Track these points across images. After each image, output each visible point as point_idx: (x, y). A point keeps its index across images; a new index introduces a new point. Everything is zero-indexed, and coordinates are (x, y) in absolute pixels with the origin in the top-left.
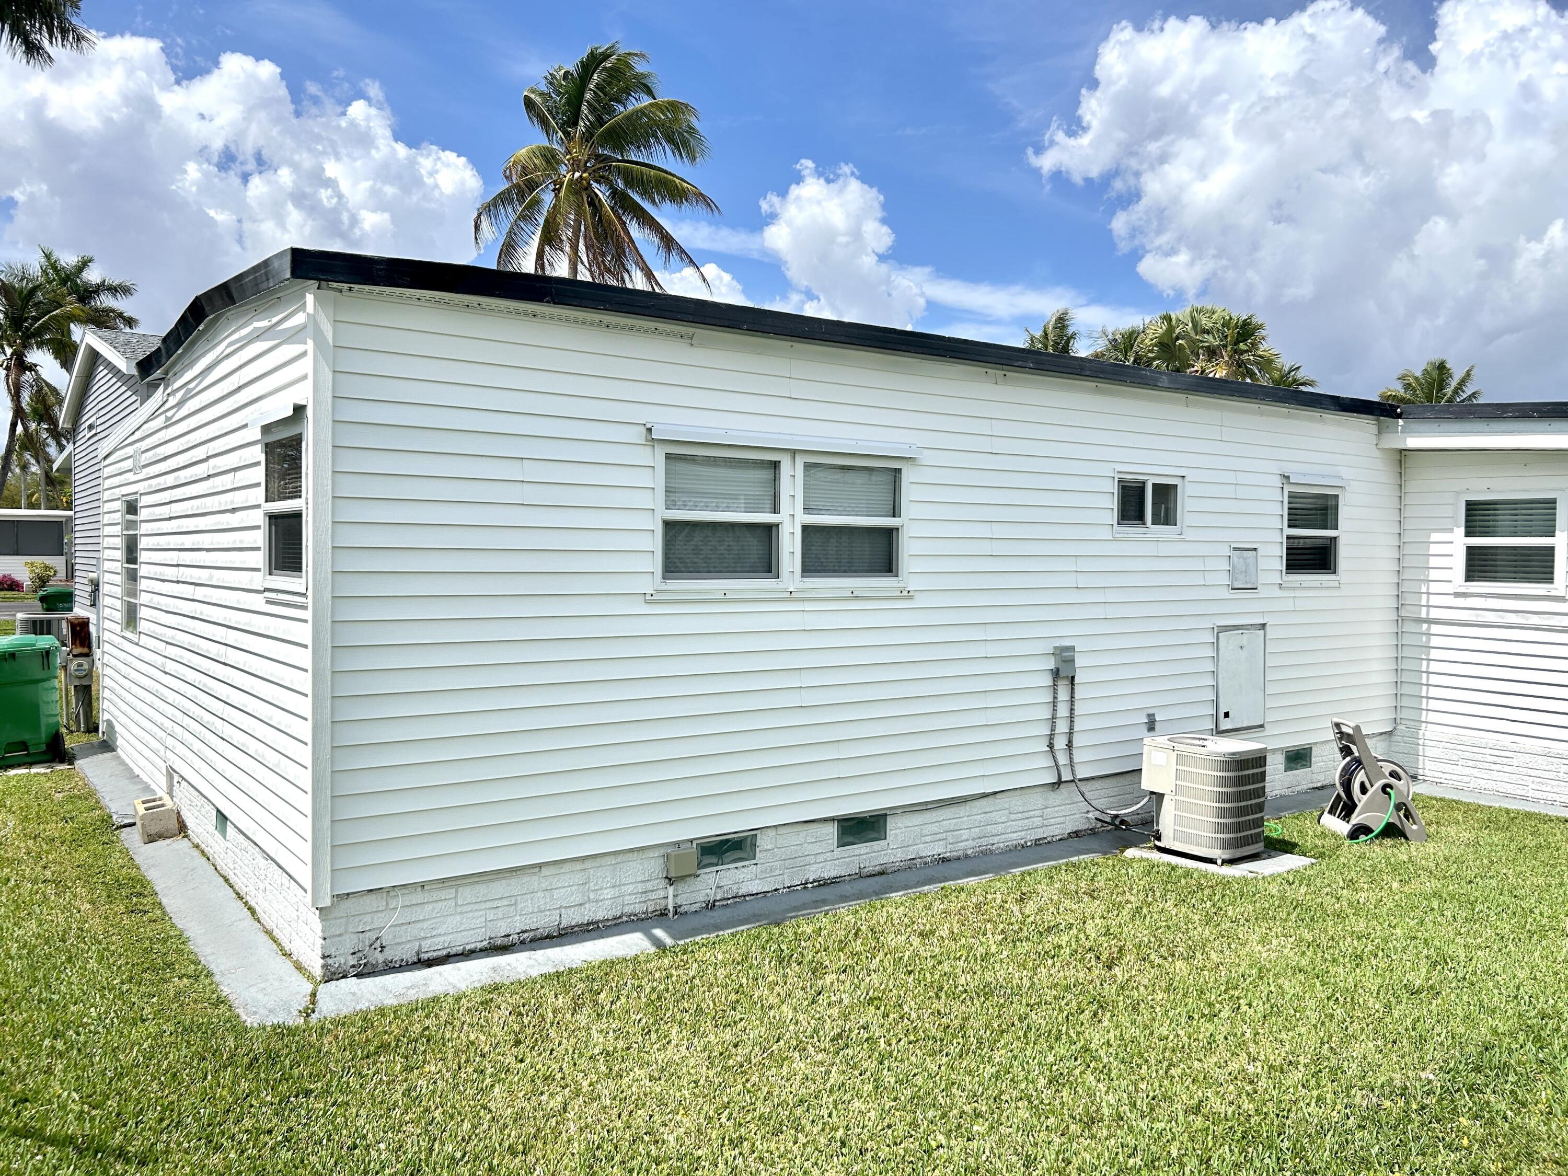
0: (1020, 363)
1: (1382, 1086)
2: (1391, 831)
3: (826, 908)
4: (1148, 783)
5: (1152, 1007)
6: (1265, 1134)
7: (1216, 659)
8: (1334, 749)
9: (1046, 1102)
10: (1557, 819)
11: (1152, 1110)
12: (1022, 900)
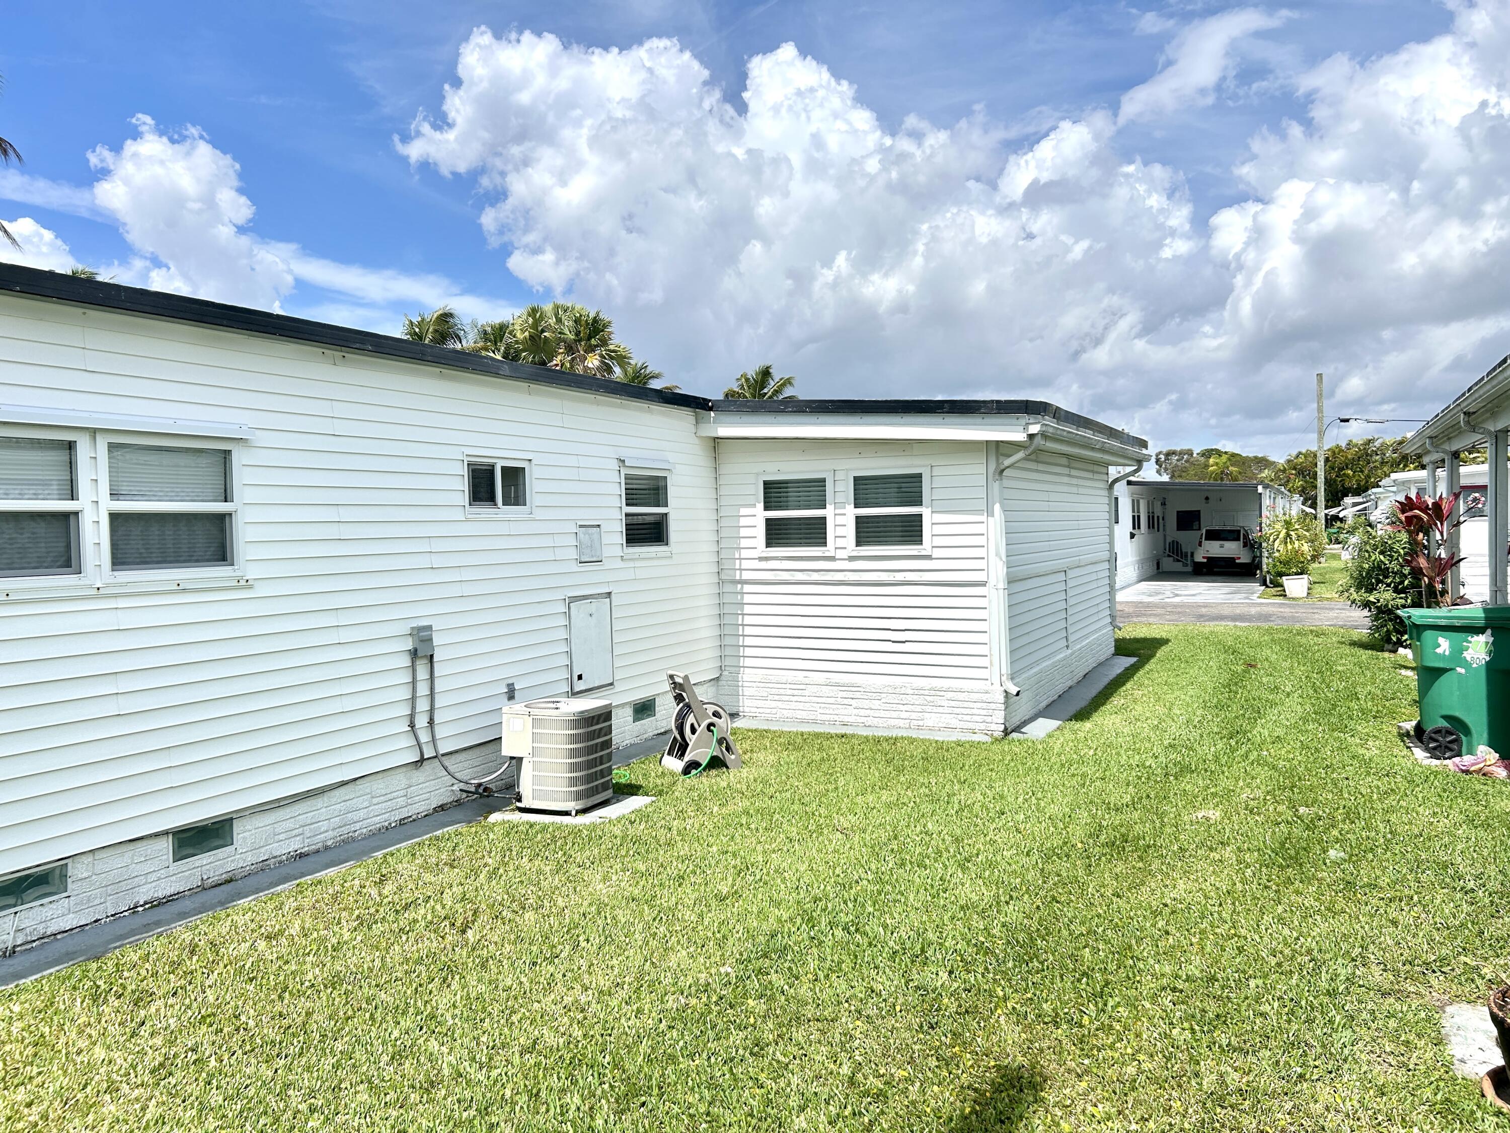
0: (358, 345)
1: (690, 987)
2: (716, 763)
3: (159, 930)
4: (508, 749)
5: (500, 961)
6: (590, 1056)
7: (568, 627)
8: (670, 699)
9: (387, 1078)
10: (836, 735)
11: (491, 1059)
12: (381, 881)
